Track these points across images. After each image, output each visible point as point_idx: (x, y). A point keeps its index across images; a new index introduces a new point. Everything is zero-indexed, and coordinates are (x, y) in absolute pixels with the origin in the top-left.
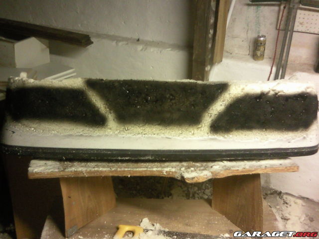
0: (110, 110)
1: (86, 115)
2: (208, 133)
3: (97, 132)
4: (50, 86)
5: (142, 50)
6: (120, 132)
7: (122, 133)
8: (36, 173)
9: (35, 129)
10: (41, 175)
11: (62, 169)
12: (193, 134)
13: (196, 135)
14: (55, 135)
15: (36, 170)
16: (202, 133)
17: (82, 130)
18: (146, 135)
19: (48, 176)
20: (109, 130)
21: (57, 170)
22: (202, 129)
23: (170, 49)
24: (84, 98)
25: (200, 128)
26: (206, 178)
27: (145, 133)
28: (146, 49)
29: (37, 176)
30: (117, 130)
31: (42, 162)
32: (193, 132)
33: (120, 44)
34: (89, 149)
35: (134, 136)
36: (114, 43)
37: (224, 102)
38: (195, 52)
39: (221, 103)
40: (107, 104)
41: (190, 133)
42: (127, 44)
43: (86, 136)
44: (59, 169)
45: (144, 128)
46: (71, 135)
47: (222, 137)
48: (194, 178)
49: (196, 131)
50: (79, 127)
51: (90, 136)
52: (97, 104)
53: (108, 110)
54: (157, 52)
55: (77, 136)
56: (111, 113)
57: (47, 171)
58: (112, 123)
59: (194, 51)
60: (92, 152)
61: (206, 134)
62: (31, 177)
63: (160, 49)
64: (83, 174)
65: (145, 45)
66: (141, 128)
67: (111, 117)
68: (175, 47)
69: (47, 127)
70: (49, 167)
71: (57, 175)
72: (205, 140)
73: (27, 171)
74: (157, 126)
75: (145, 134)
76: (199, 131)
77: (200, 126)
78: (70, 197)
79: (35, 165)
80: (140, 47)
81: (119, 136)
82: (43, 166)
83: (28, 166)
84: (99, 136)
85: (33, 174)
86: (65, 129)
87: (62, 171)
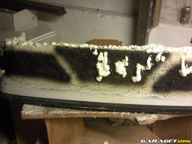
0: (73, 71)
1: (55, 74)
2: (150, 93)
3: (63, 87)
4: (30, 50)
5: (101, 17)
6: (80, 88)
7: (82, 89)
8: (28, 115)
9: (20, 82)
10: (31, 117)
11: (46, 112)
12: (138, 92)
13: (141, 94)
14: (33, 88)
15: (27, 113)
16: (146, 92)
17: (53, 85)
18: (101, 92)
19: (36, 118)
20: (72, 86)
21: (42, 113)
22: (146, 89)
23: (121, 16)
24: (54, 61)
25: (144, 88)
26: (154, 120)
27: (100, 89)
28: (104, 16)
29: (27, 117)
30: (78, 87)
31: (31, 106)
32: (138, 91)
33: (86, 13)
34: (58, 100)
35: (91, 92)
36: (81, 12)
37: (166, 68)
38: (140, 19)
39: (163, 69)
40: (71, 67)
41: (136, 92)
42: (90, 13)
43: (55, 90)
44: (43, 112)
45: (99, 86)
46: (44, 89)
47: (162, 96)
48: (145, 121)
49: (140, 90)
50: (50, 83)
51: (59, 90)
52: (63, 66)
53: (72, 70)
54: (111, 19)
55: (49, 89)
56: (74, 73)
57: (35, 113)
58: (75, 80)
59: (139, 17)
60: (60, 101)
61: (149, 93)
62: (23, 118)
63: (113, 16)
64: (61, 116)
65: (103, 14)
66: (97, 86)
67: (74, 76)
68: (123, 14)
69: (28, 81)
70: (36, 110)
71: (42, 117)
72: (148, 98)
73: (21, 113)
74: (109, 85)
75: (99, 91)
76: (143, 90)
77: (144, 86)
78: (52, 129)
79: (26, 109)
80: (99, 15)
81: (80, 91)
82: (32, 109)
83: (21, 110)
84: (65, 90)
85: (25, 116)
86: (40, 84)
87: (46, 114)
